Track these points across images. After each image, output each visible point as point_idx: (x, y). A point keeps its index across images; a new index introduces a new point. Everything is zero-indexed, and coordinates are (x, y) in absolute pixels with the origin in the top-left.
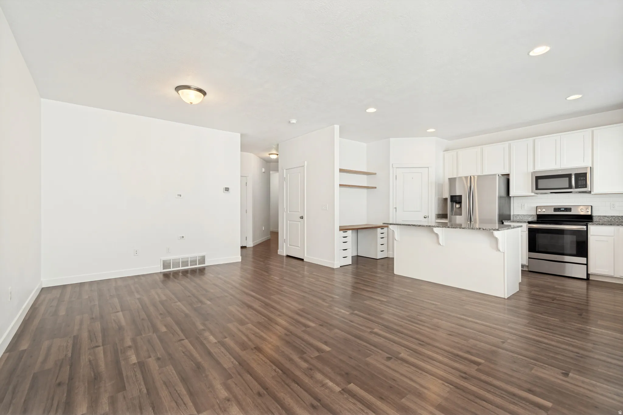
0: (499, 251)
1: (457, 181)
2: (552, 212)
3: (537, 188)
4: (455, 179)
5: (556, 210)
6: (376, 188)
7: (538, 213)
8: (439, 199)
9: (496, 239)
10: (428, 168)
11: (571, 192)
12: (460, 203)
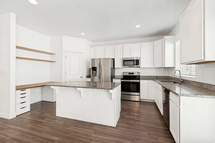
0: (112, 99)
1: (96, 60)
2: (128, 75)
3: (124, 65)
4: (94, 59)
5: (130, 73)
6: (55, 62)
7: (124, 75)
8: (87, 68)
9: (111, 94)
10: (82, 53)
11: (134, 67)
12: (96, 70)
